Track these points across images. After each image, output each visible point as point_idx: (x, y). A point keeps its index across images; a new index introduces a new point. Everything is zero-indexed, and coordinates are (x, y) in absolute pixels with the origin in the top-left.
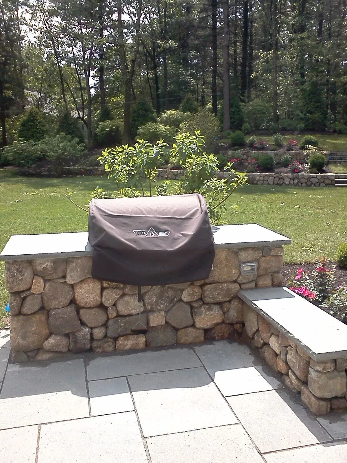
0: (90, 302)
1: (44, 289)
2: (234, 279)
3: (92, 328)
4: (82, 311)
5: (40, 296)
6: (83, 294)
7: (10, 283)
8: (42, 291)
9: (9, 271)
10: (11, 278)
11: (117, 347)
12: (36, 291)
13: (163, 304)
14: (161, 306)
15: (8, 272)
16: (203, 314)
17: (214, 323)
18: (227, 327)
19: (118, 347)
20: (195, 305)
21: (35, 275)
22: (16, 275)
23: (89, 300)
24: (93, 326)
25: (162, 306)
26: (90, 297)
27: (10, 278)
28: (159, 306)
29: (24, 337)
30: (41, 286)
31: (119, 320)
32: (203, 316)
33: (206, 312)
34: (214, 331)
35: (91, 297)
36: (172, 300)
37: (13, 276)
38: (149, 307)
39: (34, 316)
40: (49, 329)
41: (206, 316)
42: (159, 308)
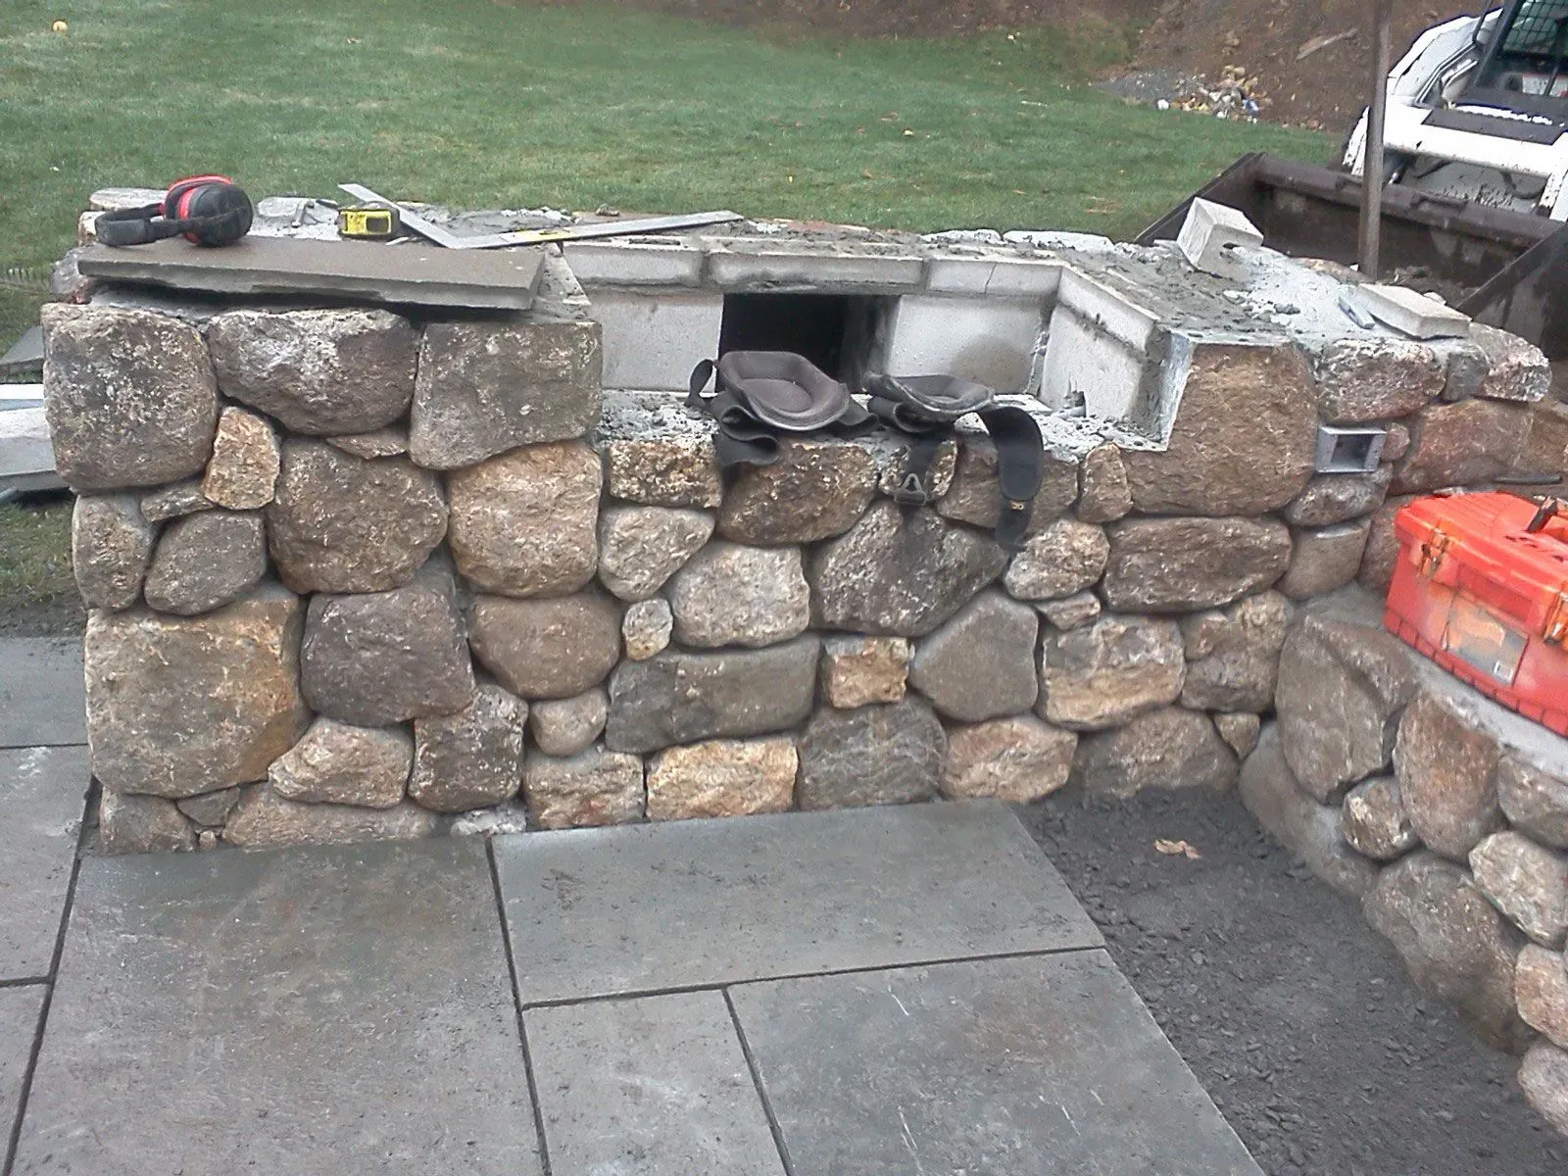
0: (534, 573)
1: (279, 486)
2: (1277, 503)
3: (531, 700)
4: (488, 611)
5: (255, 524)
6: (497, 530)
8: (268, 494)
10: (83, 408)
11: (651, 795)
12: (235, 495)
13: (912, 606)
14: (899, 613)
16: (1095, 663)
17: (1135, 708)
18: (1186, 723)
19: (658, 793)
20: (1064, 613)
21: (226, 400)
22: (115, 396)
23: (530, 563)
24: (541, 688)
25: (904, 612)
26: (536, 546)
28: (891, 611)
29: (164, 732)
30: (260, 467)
31: (676, 668)
32: (1090, 673)
33: (1108, 652)
34: (1123, 738)
35: (546, 546)
36: (956, 589)
37: (96, 402)
38: (838, 614)
39: (220, 625)
40: (303, 696)
41: (1104, 671)
42: (886, 619)
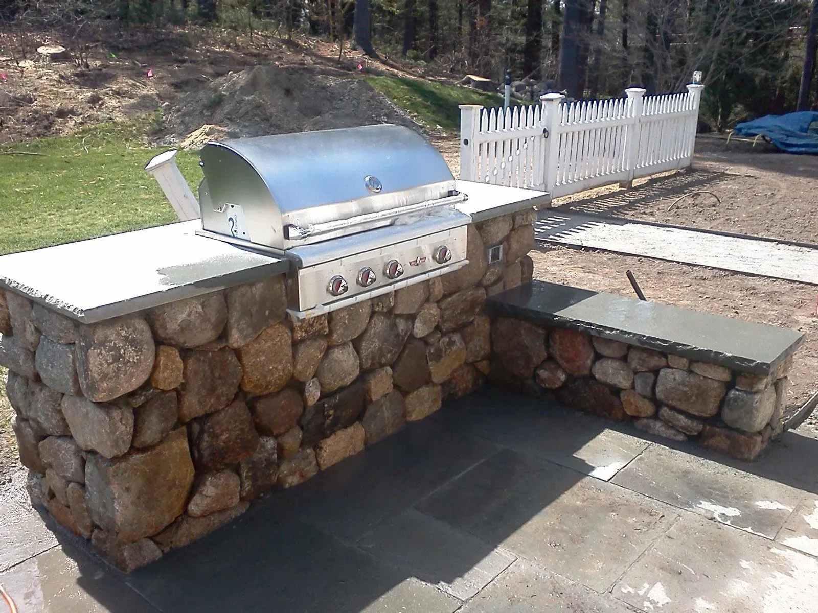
1: (184, 374)
2: (480, 279)
3: (277, 438)
4: (260, 406)
5: (175, 394)
7: (111, 378)
8: (181, 379)
9: (105, 349)
10: (112, 363)
12: (170, 384)
13: (390, 352)
14: (387, 356)
15: (103, 352)
16: (443, 355)
20: (432, 340)
21: (159, 344)
22: (124, 353)
23: (275, 376)
25: (389, 355)
26: (276, 369)
27: (109, 364)
30: (178, 368)
31: (324, 404)
32: (442, 359)
33: (446, 351)
34: (454, 382)
35: (279, 368)
36: (402, 341)
37: (117, 359)
38: (368, 363)
41: (446, 357)
42: (383, 361)
